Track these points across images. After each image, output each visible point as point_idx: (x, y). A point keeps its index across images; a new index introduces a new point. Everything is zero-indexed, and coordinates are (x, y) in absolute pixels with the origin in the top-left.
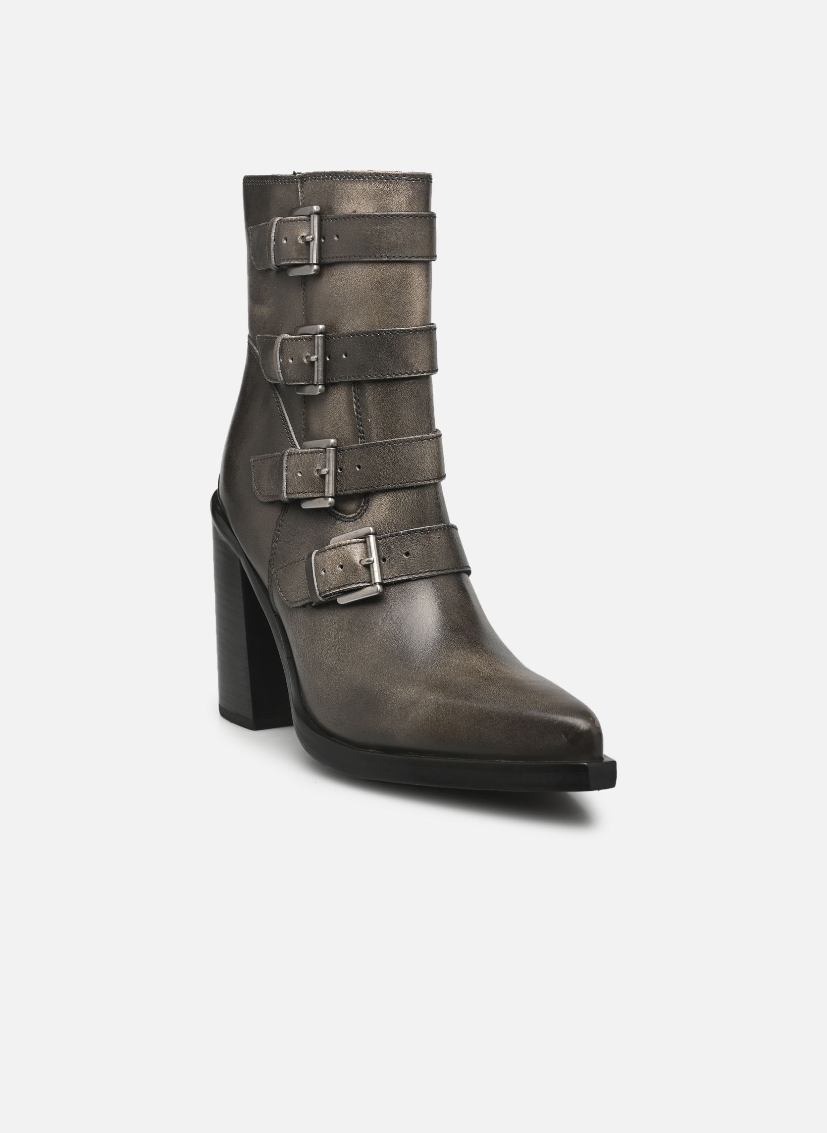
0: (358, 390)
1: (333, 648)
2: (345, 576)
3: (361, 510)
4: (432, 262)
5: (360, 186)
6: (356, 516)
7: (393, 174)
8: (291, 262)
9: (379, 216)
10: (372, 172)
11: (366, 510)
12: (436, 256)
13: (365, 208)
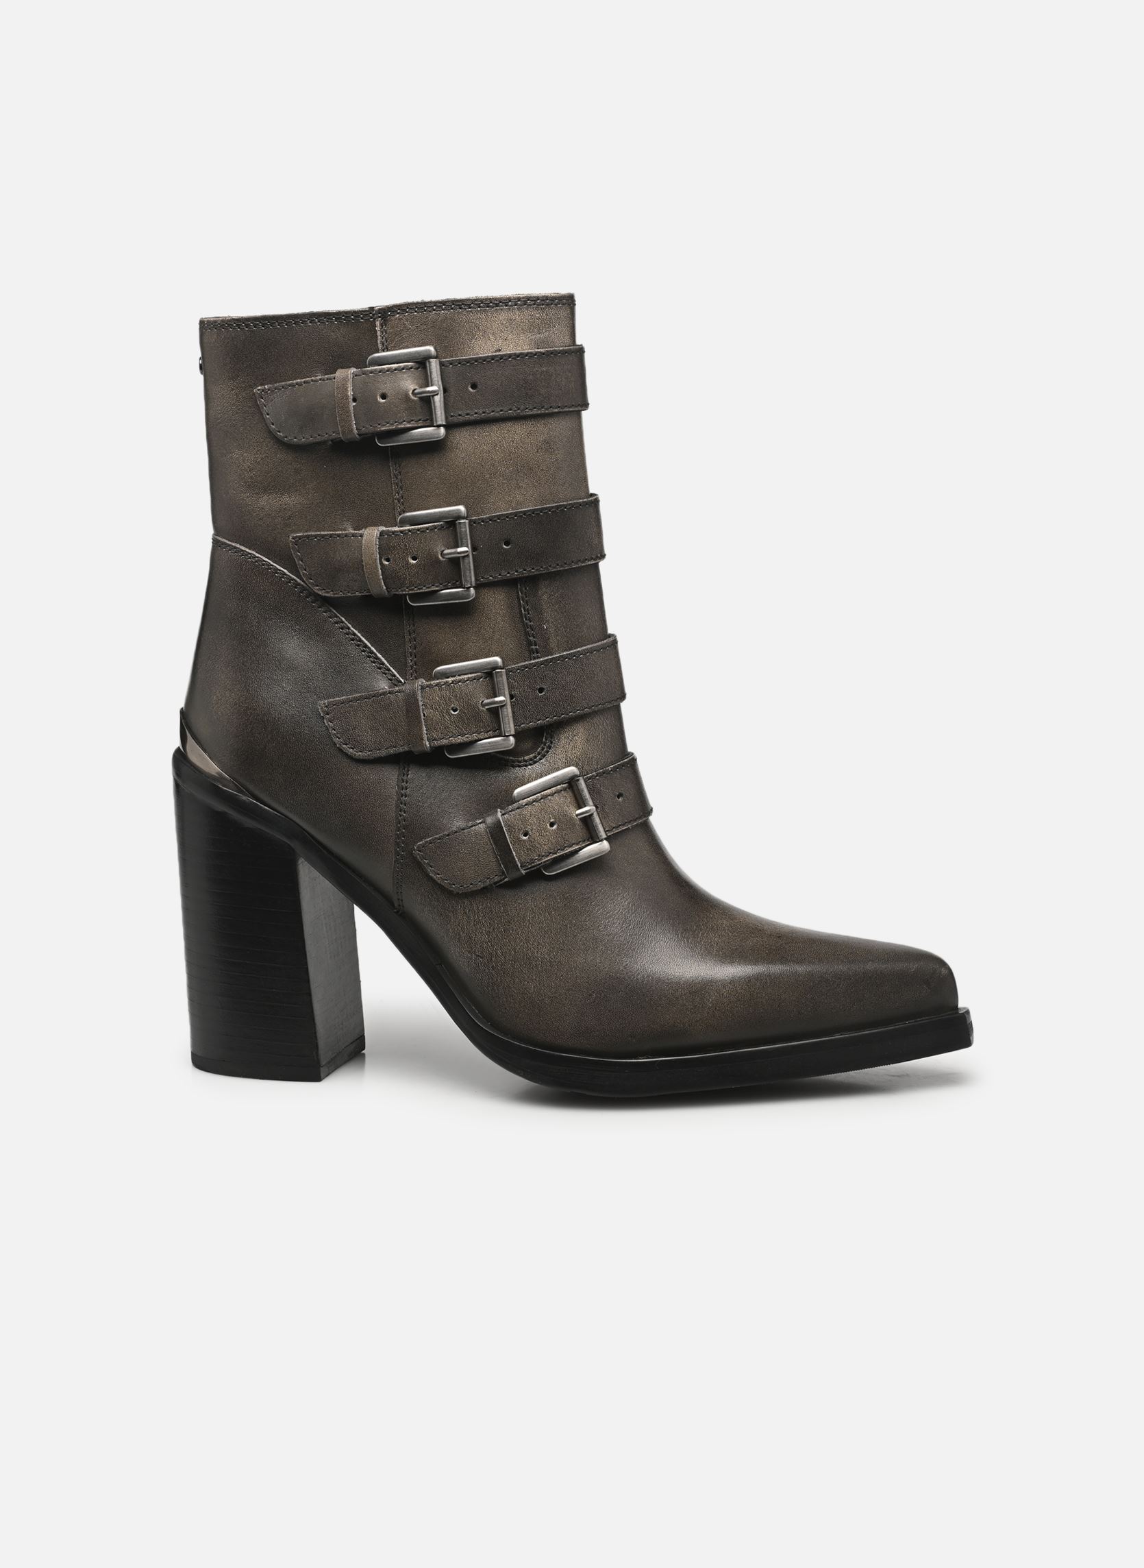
0: (526, 589)
1: (546, 936)
2: (562, 835)
3: (543, 749)
4: (583, 412)
5: (503, 316)
6: (535, 757)
7: (552, 297)
8: (399, 427)
9: (544, 354)
10: (521, 296)
11: (550, 747)
12: (588, 404)
13: (517, 344)
